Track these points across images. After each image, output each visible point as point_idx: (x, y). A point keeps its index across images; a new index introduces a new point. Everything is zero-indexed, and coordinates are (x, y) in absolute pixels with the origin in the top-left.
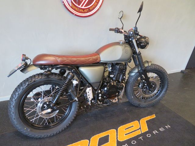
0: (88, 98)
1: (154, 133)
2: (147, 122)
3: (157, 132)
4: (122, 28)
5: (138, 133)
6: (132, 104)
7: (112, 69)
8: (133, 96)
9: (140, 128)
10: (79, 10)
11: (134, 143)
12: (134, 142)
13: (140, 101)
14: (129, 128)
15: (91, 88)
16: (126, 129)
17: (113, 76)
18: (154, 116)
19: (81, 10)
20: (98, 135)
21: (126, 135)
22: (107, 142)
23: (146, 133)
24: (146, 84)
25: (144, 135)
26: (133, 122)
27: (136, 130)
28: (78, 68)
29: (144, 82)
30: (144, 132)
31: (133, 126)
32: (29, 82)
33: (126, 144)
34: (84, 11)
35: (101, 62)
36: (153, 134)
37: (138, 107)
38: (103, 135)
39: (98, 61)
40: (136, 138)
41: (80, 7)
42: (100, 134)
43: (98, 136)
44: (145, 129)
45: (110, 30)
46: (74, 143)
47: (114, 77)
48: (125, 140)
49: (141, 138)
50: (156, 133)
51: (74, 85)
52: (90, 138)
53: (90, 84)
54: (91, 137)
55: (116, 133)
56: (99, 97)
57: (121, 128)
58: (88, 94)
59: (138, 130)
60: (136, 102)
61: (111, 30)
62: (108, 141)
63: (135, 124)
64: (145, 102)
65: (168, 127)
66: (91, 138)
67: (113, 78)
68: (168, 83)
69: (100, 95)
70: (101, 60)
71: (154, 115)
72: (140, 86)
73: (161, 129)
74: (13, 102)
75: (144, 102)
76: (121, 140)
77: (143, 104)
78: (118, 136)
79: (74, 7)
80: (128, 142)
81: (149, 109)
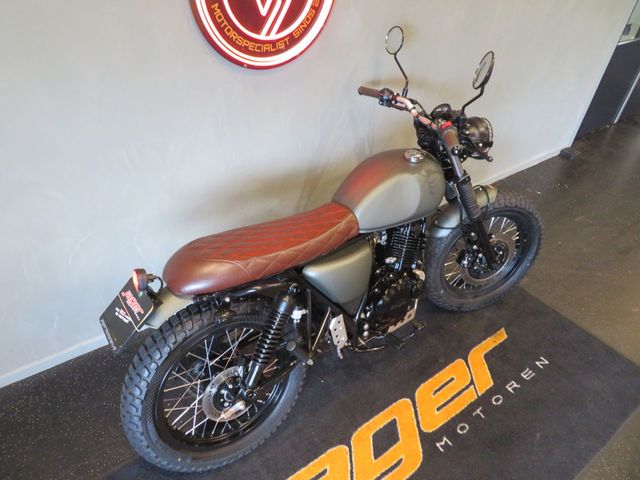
0: (335, 343)
1: (510, 389)
2: (487, 357)
3: (515, 385)
4: (405, 92)
5: (470, 397)
6: (437, 307)
7: (387, 241)
8: (445, 290)
9: (472, 383)
10: (259, 48)
11: (463, 430)
12: (462, 428)
13: (461, 295)
14: (443, 386)
15: (341, 317)
16: (436, 392)
17: (395, 259)
18: (502, 336)
19: (265, 48)
20: (367, 423)
21: (438, 410)
22: (395, 443)
23: (490, 393)
24: (480, 255)
25: (484, 400)
26: (451, 365)
27: (463, 390)
28: (299, 269)
29: (474, 251)
30: (484, 392)
31: (453, 379)
32: (172, 346)
33: (445, 439)
34: (274, 46)
35: (361, 232)
36: (506, 394)
37: (456, 313)
38: (379, 422)
39: (353, 233)
40: (465, 415)
41: (262, 37)
42: (371, 421)
43: (368, 427)
44: (485, 381)
45: (360, 93)
46: (311, 464)
47: (396, 262)
48: (440, 425)
49: (478, 411)
50: (514, 389)
51: (295, 322)
52: (350, 439)
53: (337, 305)
54: (351, 435)
55: (413, 409)
56: (364, 331)
57: (423, 391)
58: (334, 334)
59: (467, 387)
60: (452, 302)
61: (363, 91)
62: (398, 439)
63: (455, 373)
64: (475, 297)
65: (542, 362)
66: (353, 438)
67: (394, 264)
68: (540, 239)
69: (366, 326)
70: (361, 227)
71: (503, 329)
72: (465, 262)
73: (527, 375)
74: (137, 409)
75: (471, 296)
76: (428, 429)
77: (471, 302)
78: (420, 419)
79: (243, 43)
80: (448, 429)
81: (487, 314)
